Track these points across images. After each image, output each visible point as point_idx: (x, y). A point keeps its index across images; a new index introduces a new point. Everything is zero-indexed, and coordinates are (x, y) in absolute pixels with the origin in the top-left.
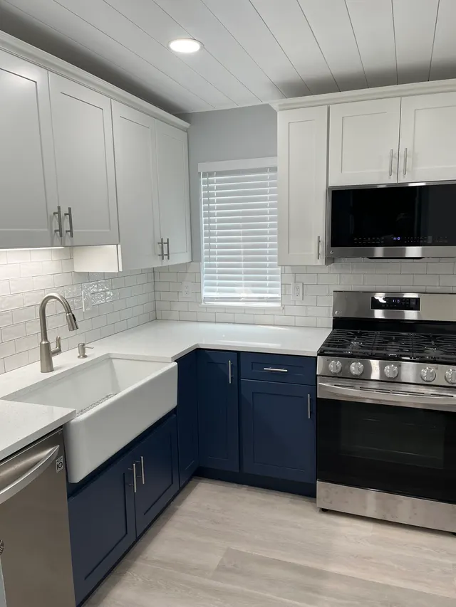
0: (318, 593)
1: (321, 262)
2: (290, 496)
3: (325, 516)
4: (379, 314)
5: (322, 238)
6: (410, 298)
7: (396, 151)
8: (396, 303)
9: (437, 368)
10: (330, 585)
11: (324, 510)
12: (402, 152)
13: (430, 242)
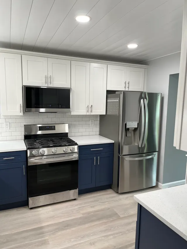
0: (44, 233)
1: (22, 114)
2: (16, 209)
3: (32, 210)
4: (39, 132)
5: (22, 105)
6: (52, 126)
7: (47, 76)
8: (48, 128)
9: (68, 147)
10: (46, 230)
11: (31, 208)
12: (49, 77)
13: (60, 107)
